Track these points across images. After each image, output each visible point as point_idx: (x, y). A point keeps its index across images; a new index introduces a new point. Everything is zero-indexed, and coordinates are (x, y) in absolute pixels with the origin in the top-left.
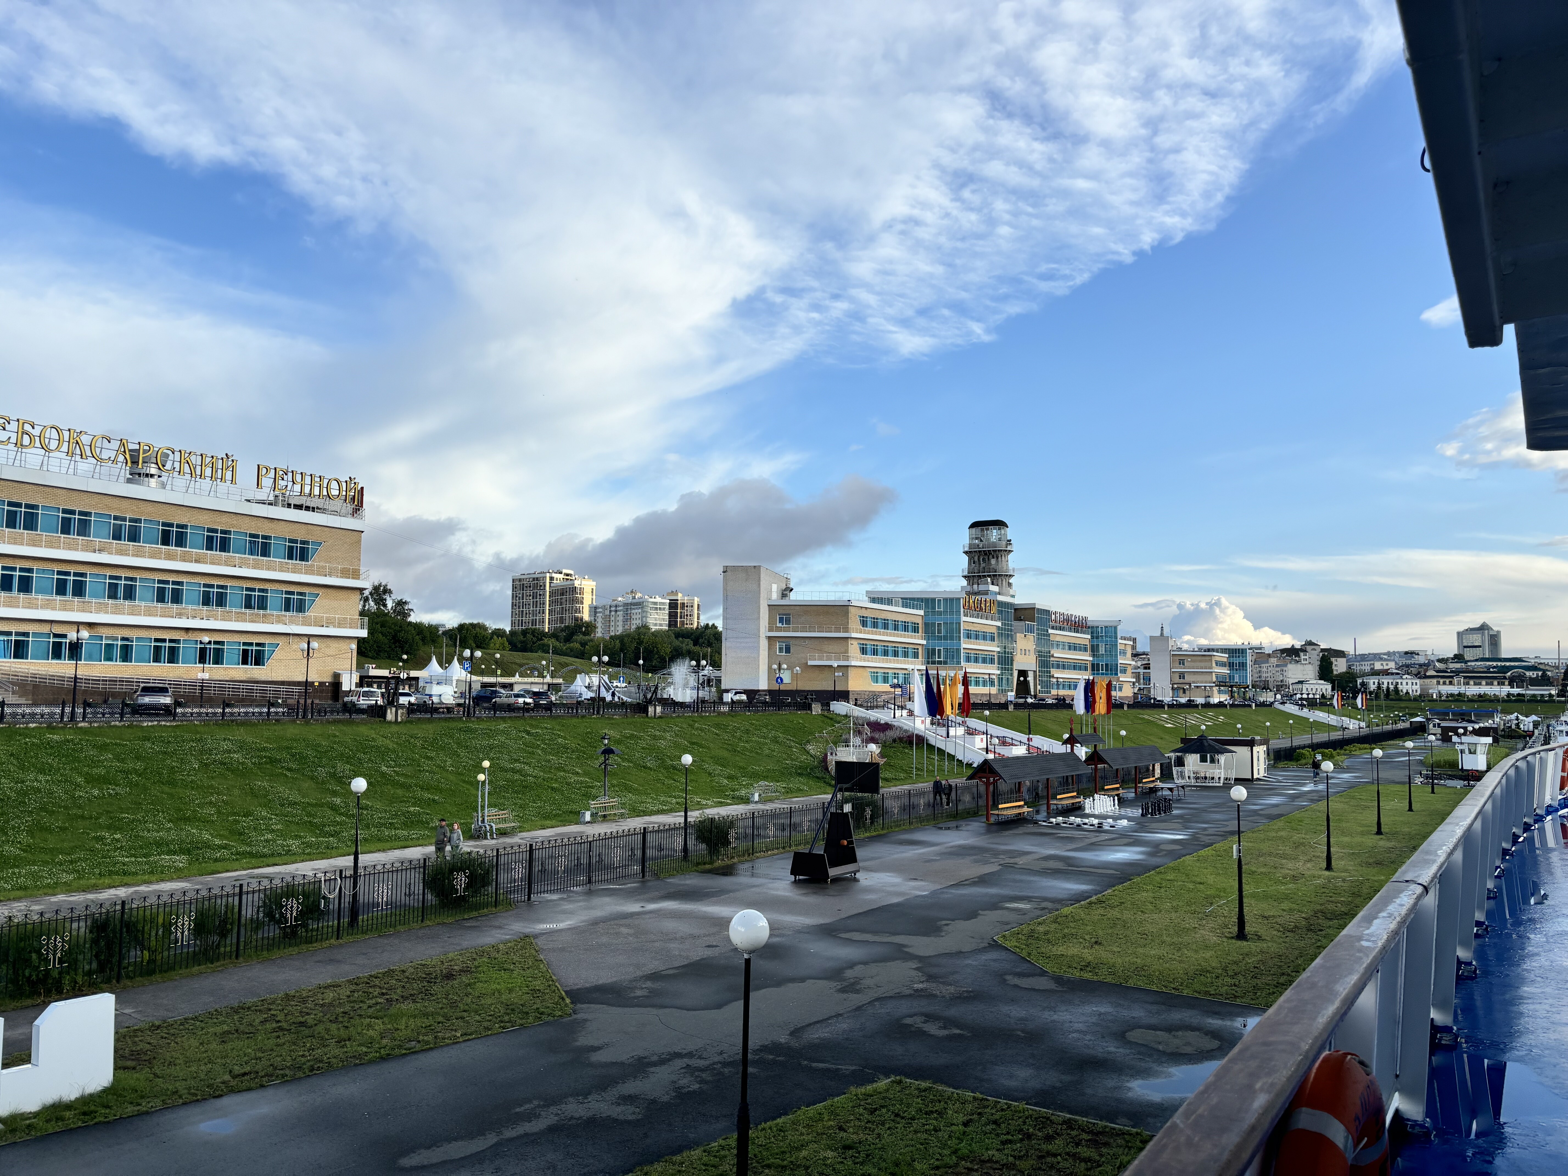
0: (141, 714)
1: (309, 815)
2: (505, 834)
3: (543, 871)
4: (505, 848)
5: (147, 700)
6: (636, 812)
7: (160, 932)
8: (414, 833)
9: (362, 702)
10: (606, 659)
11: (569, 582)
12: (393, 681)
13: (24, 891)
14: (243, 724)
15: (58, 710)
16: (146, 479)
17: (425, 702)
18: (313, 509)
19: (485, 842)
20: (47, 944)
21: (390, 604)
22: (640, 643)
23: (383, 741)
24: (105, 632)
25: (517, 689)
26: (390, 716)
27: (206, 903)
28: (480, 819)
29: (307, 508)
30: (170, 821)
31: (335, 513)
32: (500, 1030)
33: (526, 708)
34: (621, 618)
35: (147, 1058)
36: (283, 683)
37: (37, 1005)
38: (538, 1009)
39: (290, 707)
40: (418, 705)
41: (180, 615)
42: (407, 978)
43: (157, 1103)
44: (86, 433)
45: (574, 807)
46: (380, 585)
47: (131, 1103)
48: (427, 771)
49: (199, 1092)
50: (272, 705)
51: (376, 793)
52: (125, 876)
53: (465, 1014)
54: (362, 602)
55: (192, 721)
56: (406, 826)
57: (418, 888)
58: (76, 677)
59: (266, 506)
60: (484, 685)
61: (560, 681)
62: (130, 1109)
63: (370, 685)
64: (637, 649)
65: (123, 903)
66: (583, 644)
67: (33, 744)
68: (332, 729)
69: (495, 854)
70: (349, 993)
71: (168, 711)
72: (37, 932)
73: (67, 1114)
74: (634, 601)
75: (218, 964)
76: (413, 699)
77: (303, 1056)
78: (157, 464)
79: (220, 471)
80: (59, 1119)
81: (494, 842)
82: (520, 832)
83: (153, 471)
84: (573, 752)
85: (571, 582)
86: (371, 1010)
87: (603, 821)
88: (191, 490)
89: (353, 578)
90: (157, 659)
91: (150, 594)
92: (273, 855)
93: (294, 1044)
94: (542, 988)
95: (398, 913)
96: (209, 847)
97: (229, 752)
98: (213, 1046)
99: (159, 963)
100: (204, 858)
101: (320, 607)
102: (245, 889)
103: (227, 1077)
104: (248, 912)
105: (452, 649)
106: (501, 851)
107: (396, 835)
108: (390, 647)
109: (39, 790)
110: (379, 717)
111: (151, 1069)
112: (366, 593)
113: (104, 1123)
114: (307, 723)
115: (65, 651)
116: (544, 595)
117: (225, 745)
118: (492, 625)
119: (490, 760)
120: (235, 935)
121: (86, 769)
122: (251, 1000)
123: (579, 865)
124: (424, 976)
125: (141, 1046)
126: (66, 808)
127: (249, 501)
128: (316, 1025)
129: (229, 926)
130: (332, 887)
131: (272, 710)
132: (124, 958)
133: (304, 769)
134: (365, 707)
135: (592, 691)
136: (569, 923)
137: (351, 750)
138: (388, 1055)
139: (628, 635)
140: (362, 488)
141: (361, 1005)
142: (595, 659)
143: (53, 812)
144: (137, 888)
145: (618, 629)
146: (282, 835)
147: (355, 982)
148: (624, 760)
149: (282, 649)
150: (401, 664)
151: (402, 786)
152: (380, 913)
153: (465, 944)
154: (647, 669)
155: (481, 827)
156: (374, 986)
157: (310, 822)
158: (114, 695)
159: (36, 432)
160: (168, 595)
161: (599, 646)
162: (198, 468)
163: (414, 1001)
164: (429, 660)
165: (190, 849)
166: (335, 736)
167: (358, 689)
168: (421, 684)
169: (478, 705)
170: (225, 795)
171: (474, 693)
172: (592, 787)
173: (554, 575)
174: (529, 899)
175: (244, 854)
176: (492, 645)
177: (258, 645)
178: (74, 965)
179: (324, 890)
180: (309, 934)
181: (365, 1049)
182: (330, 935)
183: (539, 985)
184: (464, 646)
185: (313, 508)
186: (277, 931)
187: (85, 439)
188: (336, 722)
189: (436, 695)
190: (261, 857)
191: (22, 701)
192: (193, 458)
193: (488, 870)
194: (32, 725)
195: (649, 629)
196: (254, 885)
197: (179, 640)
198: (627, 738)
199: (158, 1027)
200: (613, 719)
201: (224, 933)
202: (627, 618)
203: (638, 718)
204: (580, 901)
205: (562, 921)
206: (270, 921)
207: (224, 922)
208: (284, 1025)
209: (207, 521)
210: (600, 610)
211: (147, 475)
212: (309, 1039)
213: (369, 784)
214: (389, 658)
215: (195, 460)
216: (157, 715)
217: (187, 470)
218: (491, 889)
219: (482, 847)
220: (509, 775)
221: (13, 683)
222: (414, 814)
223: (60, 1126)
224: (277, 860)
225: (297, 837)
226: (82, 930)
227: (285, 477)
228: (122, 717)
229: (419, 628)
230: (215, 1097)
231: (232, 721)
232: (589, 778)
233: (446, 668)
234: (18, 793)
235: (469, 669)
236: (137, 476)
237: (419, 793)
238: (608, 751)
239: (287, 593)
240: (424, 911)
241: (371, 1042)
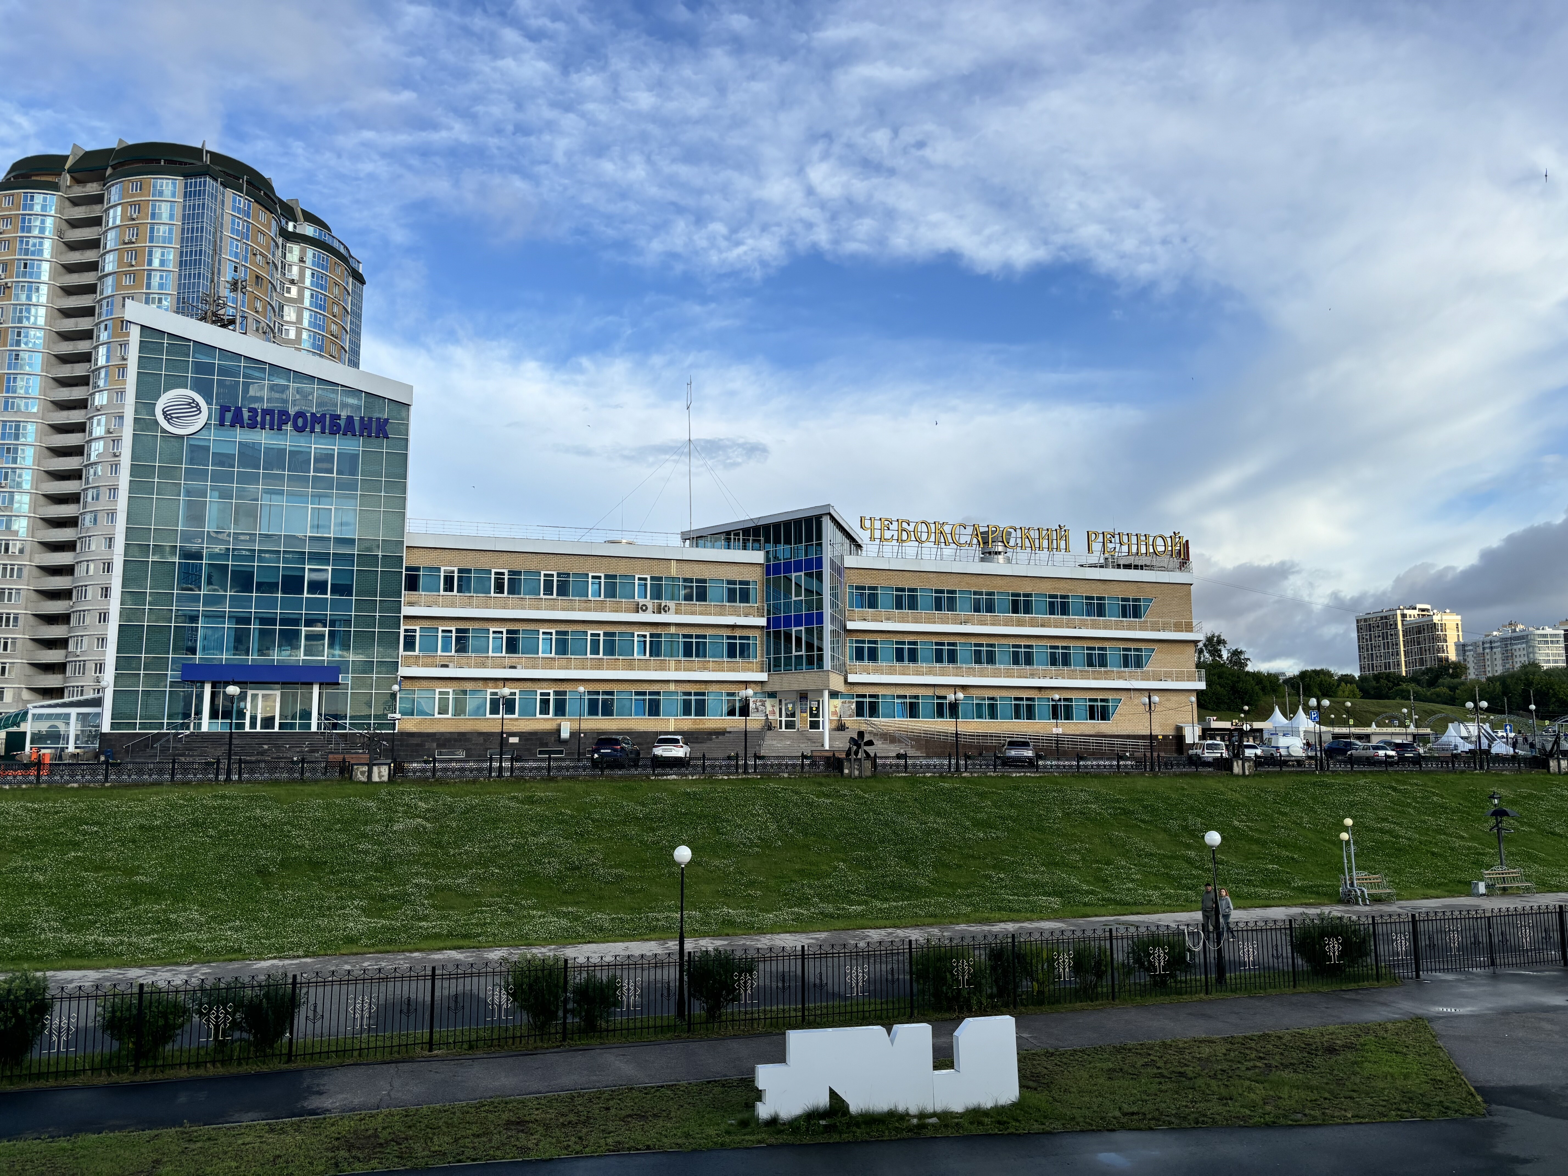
0: (1010, 766)
1: (1166, 866)
2: (1379, 901)
3: (1432, 946)
4: (1382, 916)
5: (1013, 753)
6: (1545, 887)
7: (1045, 967)
8: (1276, 892)
9: (1206, 755)
10: (1484, 704)
11: (1425, 619)
12: (1236, 734)
13: (935, 918)
14: (1096, 776)
15: (946, 762)
16: (996, 556)
17: (1272, 754)
18: (1142, 568)
19: (1356, 908)
20: (957, 966)
21: (1225, 655)
22: (1529, 684)
23: (1232, 795)
24: (975, 693)
25: (1375, 741)
26: (1237, 768)
27: (1082, 944)
28: (1348, 882)
29: (1136, 567)
30: (1043, 865)
31: (1163, 569)
32: (1398, 1119)
33: (1388, 761)
34: (1499, 656)
35: (1046, 1081)
36: (1128, 737)
37: (954, 1019)
38: (1441, 1102)
39: (1138, 761)
40: (1265, 758)
41: (1032, 676)
42: (1284, 1045)
43: (1058, 1125)
44: (947, 523)
45: (1463, 876)
46: (1213, 636)
47: (1036, 1121)
48: (1282, 827)
49: (1093, 1123)
50: (1120, 758)
51: (1230, 847)
52: (1011, 912)
53: (1355, 1095)
54: (1197, 655)
55: (1051, 772)
56: (1264, 883)
57: (1287, 951)
58: (957, 734)
59: (1098, 569)
60: (1336, 737)
61: (1428, 731)
62: (1036, 1127)
63: (1213, 738)
64: (1526, 692)
65: (1013, 936)
66: (1453, 688)
67: (930, 791)
68: (1181, 782)
69: (1371, 922)
70: (1224, 1051)
71: (1030, 764)
72: (949, 955)
73: (986, 1120)
74: (1515, 635)
75: (1097, 1003)
76: (1259, 752)
77: (1186, 1106)
78: (1003, 542)
79: (1055, 542)
80: (980, 1123)
81: (1367, 908)
82: (1398, 900)
83: (1000, 549)
84: (1454, 812)
85: (1429, 618)
86: (1249, 1073)
87: (1502, 895)
88: (1032, 562)
89: (1187, 631)
90: (1018, 716)
91: (1007, 658)
92: (1135, 903)
93: (1177, 1092)
94: (1444, 1078)
95: (1267, 975)
96: (1078, 891)
97: (1087, 802)
98: (1101, 1081)
99: (1047, 994)
100: (1075, 901)
101: (1156, 662)
102: (1114, 934)
103: (1117, 1113)
104: (1119, 957)
105: (1296, 698)
106: (1378, 920)
107: (1255, 893)
108: (1229, 698)
109: (937, 831)
110: (1226, 770)
111: (1050, 1092)
112: (1201, 645)
113: (1016, 1134)
114: (1155, 776)
115: (946, 711)
116: (1397, 634)
117: (1083, 796)
118: (1338, 670)
119: (1352, 817)
120: (1109, 977)
121: (972, 814)
122: (1131, 1043)
123: (1476, 943)
124: (1303, 1046)
125: (1040, 1069)
126: (960, 848)
127: (1082, 566)
128: (1195, 1078)
129: (1103, 968)
130: (1196, 941)
131: (1121, 763)
132: (1018, 987)
133: (1156, 821)
134: (1210, 760)
135: (1470, 742)
136: (1469, 1009)
137: (1200, 803)
138: (1274, 1122)
139: (1512, 676)
140: (1187, 541)
141: (1239, 1066)
142: (1470, 705)
143: (950, 850)
144: (1022, 925)
145: (1497, 668)
146: (1142, 884)
147: (1230, 1040)
148: (1523, 824)
149: (1125, 704)
150: (1242, 715)
151: (1257, 841)
152: (1247, 973)
153: (1346, 1017)
154: (1541, 715)
155: (1350, 891)
156: (1251, 1048)
157: (1167, 874)
158: (987, 748)
159: (911, 528)
160: (1022, 658)
161: (1473, 690)
162: (1037, 541)
163: (1295, 1071)
164: (1272, 711)
165: (1061, 891)
166: (1183, 789)
167: (1202, 742)
168: (1266, 736)
169: (1332, 758)
170: (1086, 843)
171: (1325, 745)
172: (1483, 854)
173: (1406, 612)
174: (1418, 976)
175: (1109, 900)
176: (1340, 693)
177: (1102, 700)
178: (979, 988)
179: (1189, 943)
180: (1179, 986)
181: (1248, 1112)
182: (1199, 988)
183: (1440, 1075)
184: (1309, 694)
185: (1142, 566)
186: (1148, 979)
187: (947, 529)
188: (1183, 775)
189: (1283, 747)
190: (1124, 904)
191: (918, 754)
192: (1032, 533)
193: (1364, 939)
194: (928, 775)
195: (1540, 667)
196: (1122, 930)
197: (1034, 699)
198: (1524, 798)
199: (1052, 1054)
200: (1503, 775)
201: (1100, 975)
202: (1508, 656)
203: (1536, 775)
204: (1483, 985)
205: (1462, 1006)
206: (1140, 968)
207: (1099, 963)
208: (1165, 1073)
209: (1047, 589)
210: (1470, 648)
211: (996, 553)
212: (1191, 1091)
213: (1223, 838)
214: (1229, 709)
215: (1034, 534)
216: (1023, 767)
217: (1028, 544)
218: (1370, 960)
219: (1354, 913)
220: (1378, 836)
221: (911, 739)
222: (1273, 872)
223: (980, 1130)
224: (1140, 909)
225: (1156, 888)
226: (983, 957)
227: (1113, 540)
228: (995, 769)
229: (1257, 677)
230: (1108, 1130)
231: (1087, 773)
232: (1479, 844)
233: (1291, 718)
234: (923, 832)
235: (1317, 720)
236: (988, 555)
237: (1276, 851)
238: (1499, 813)
239: (1125, 649)
240: (1295, 977)
241: (1253, 1106)
